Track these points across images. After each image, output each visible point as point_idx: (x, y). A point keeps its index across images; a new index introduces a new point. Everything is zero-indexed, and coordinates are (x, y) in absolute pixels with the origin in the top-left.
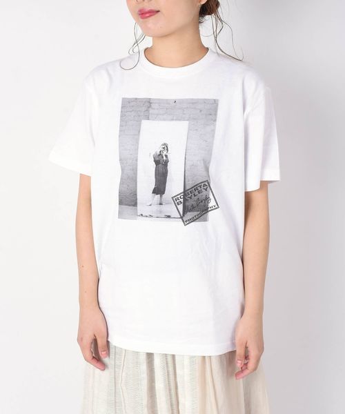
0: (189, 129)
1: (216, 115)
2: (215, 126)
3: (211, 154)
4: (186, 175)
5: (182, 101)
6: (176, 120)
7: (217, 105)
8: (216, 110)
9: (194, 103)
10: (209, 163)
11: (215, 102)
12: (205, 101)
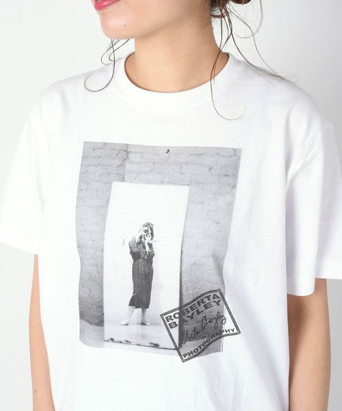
0: (190, 201)
1: (235, 176)
2: (233, 195)
3: (227, 246)
4: (184, 280)
5: (180, 151)
6: (169, 183)
7: (239, 160)
8: (236, 167)
9: (199, 154)
10: (223, 259)
11: (236, 154)
12: (218, 152)
